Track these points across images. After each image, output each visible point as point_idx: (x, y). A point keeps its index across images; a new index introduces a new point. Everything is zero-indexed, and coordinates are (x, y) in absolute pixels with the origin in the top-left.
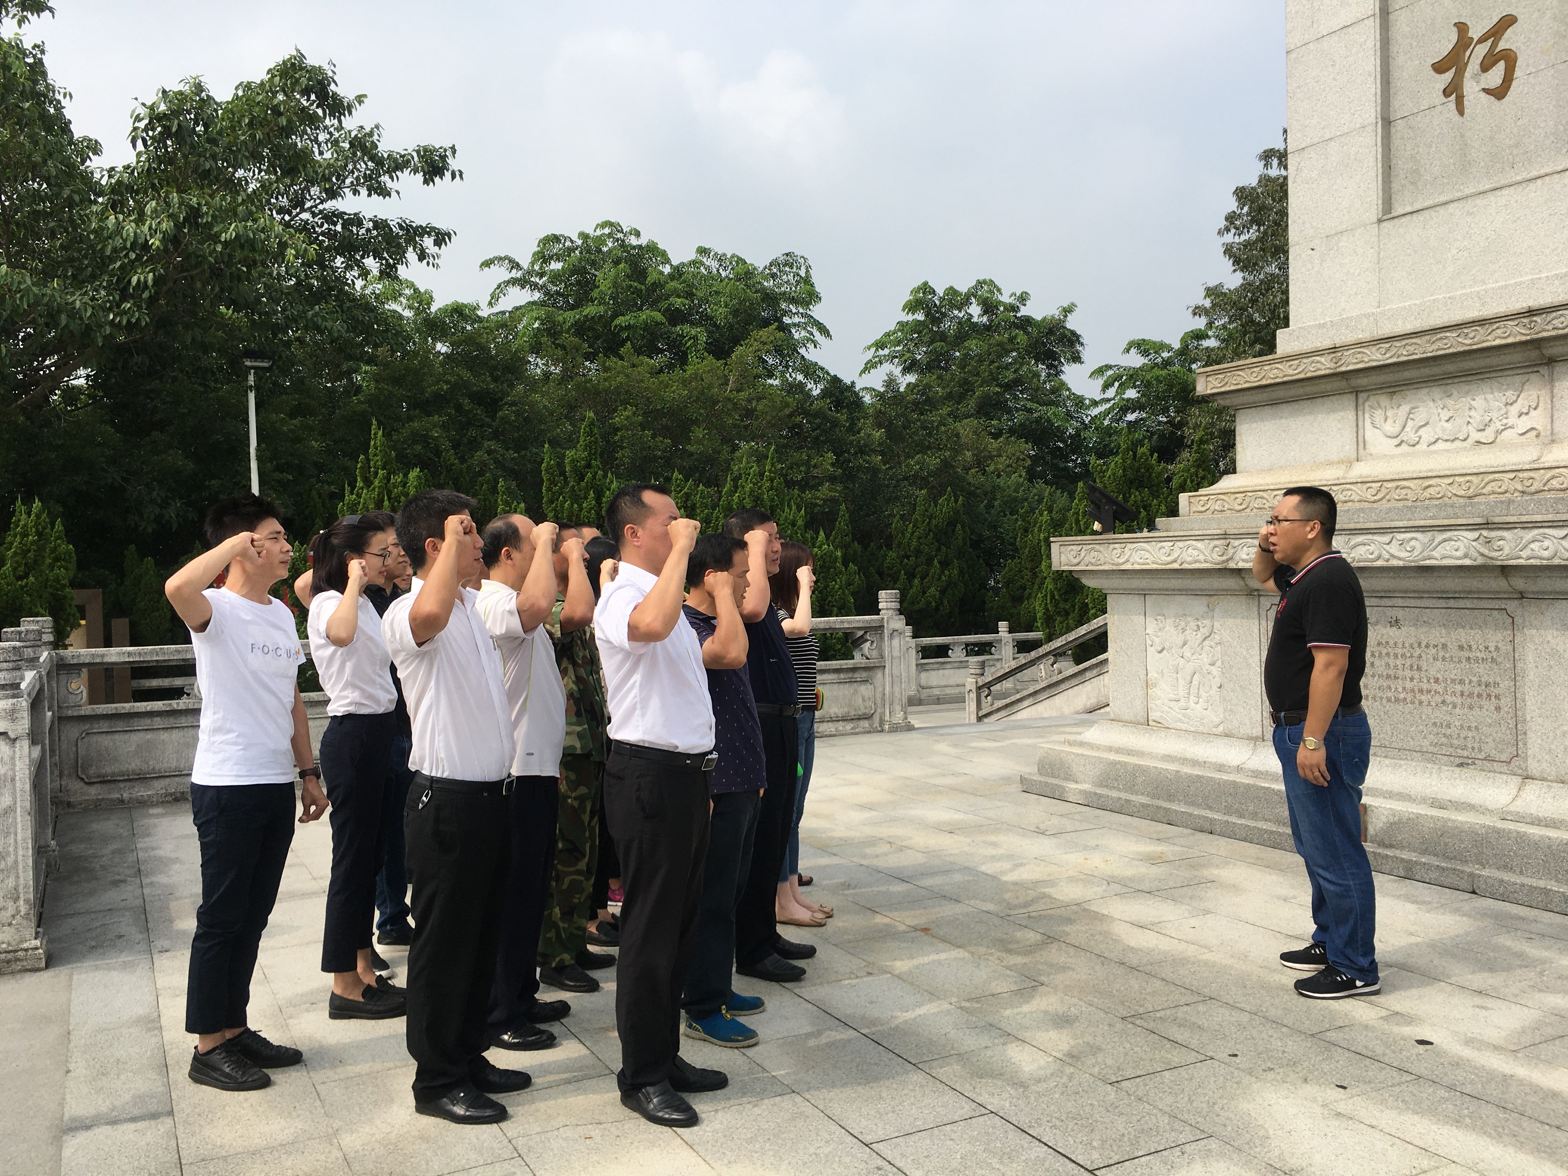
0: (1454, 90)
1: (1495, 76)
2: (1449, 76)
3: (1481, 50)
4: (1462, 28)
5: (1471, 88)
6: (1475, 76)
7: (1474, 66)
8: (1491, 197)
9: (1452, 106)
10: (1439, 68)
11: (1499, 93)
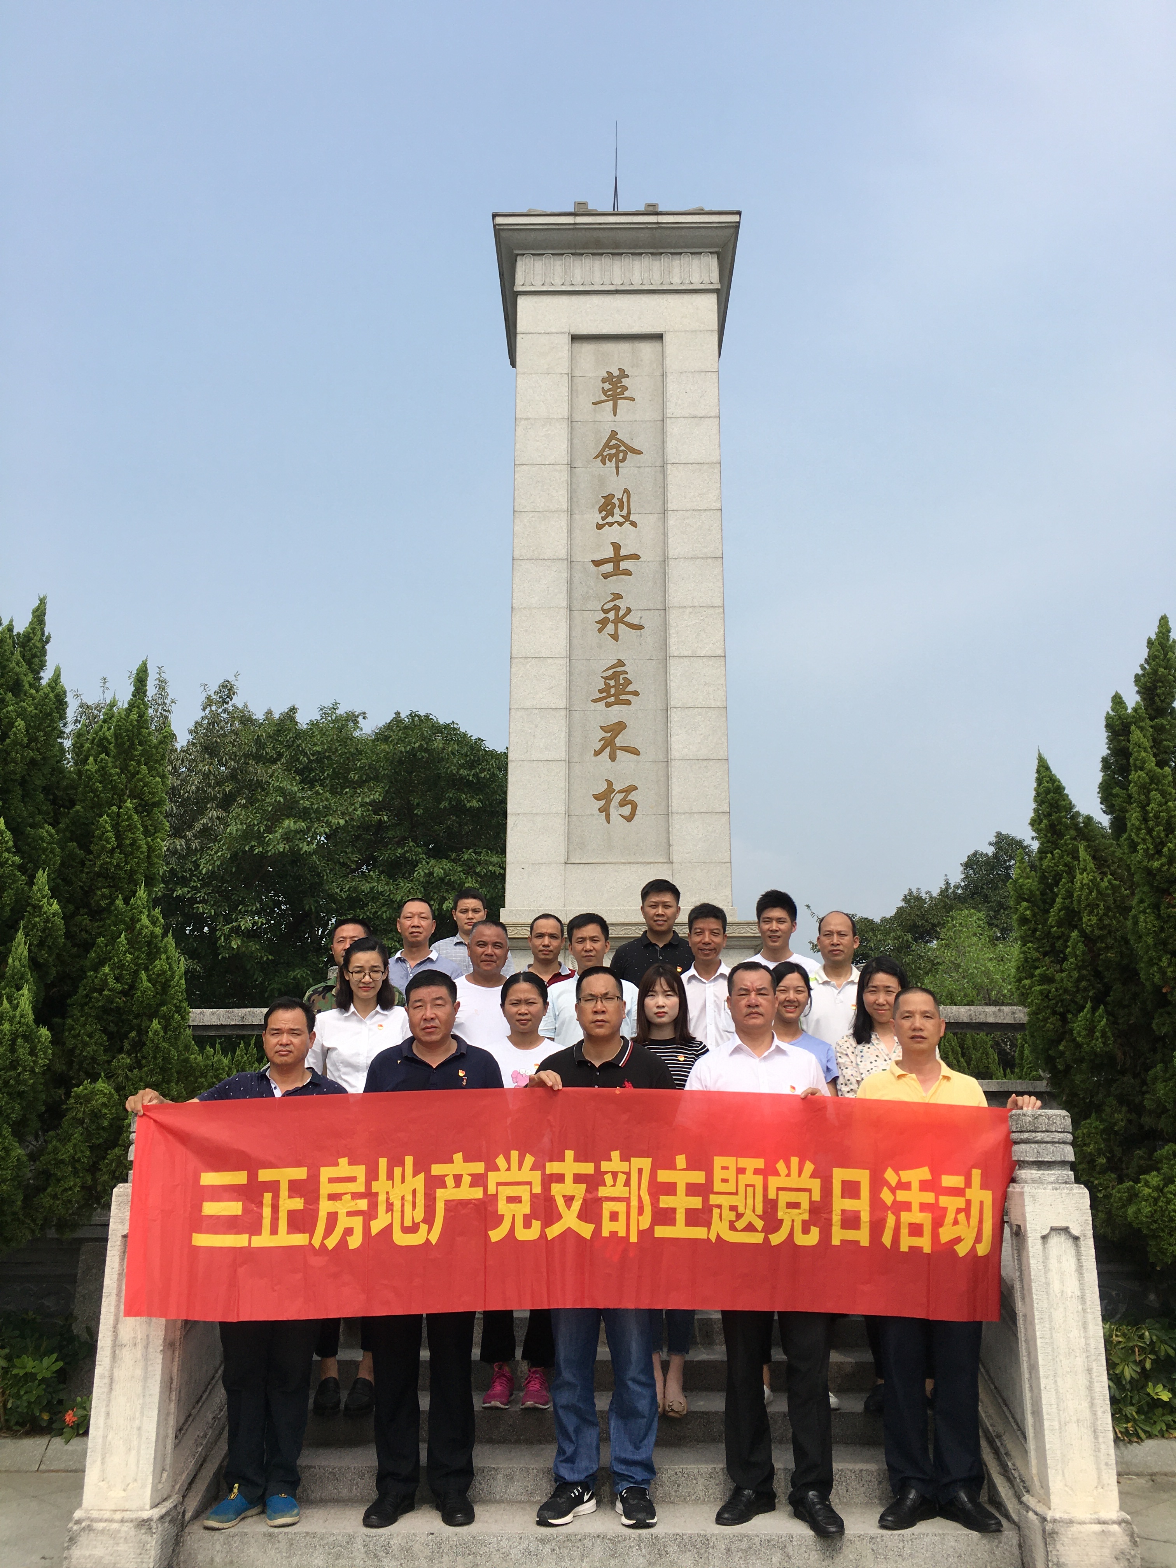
0: (605, 810)
1: (626, 811)
2: (602, 803)
3: (620, 796)
4: (610, 783)
5: (614, 812)
6: (616, 807)
7: (615, 803)
8: (628, 866)
9: (604, 818)
10: (597, 797)
11: (629, 819)
